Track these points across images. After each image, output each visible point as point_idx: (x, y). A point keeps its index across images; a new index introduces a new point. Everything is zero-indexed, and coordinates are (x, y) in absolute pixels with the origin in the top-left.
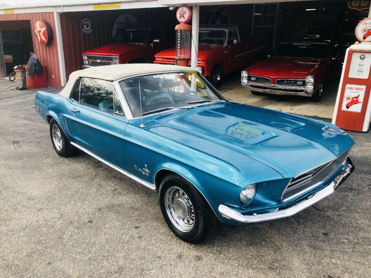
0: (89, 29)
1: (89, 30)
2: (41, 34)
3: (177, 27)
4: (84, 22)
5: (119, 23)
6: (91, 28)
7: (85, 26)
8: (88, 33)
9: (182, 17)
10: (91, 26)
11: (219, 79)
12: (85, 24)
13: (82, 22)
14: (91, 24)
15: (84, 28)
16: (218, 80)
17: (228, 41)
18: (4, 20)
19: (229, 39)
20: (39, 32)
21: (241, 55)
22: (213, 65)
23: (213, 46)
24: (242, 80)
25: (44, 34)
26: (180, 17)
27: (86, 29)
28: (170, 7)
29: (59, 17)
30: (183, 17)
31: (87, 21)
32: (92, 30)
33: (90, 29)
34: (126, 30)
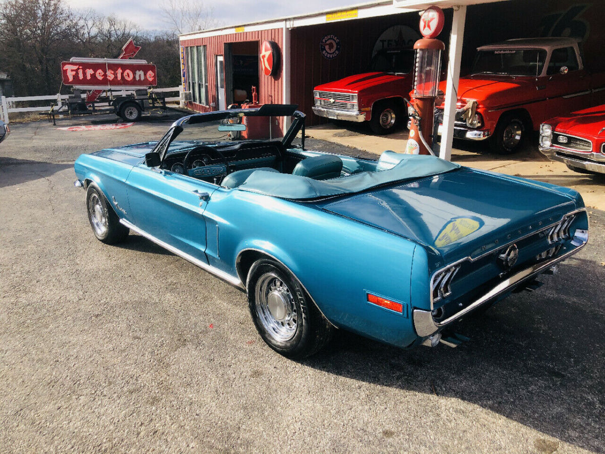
0: (333, 50)
1: (333, 53)
2: (266, 59)
3: (418, 45)
4: (326, 41)
5: (385, 41)
6: (337, 49)
7: (327, 47)
8: (331, 57)
9: (427, 28)
10: (337, 46)
11: (518, 138)
12: (327, 44)
13: (324, 41)
14: (337, 44)
15: (325, 50)
16: (516, 140)
17: (549, 69)
18: (242, 41)
19: (552, 64)
20: (264, 57)
21: (574, 95)
22: (504, 110)
23: (515, 77)
24: (540, 140)
25: (268, 60)
26: (425, 27)
27: (329, 51)
28: (420, 11)
29: (289, 35)
30: (429, 26)
31: (332, 39)
32: (337, 52)
33: (335, 52)
34: (388, 52)
